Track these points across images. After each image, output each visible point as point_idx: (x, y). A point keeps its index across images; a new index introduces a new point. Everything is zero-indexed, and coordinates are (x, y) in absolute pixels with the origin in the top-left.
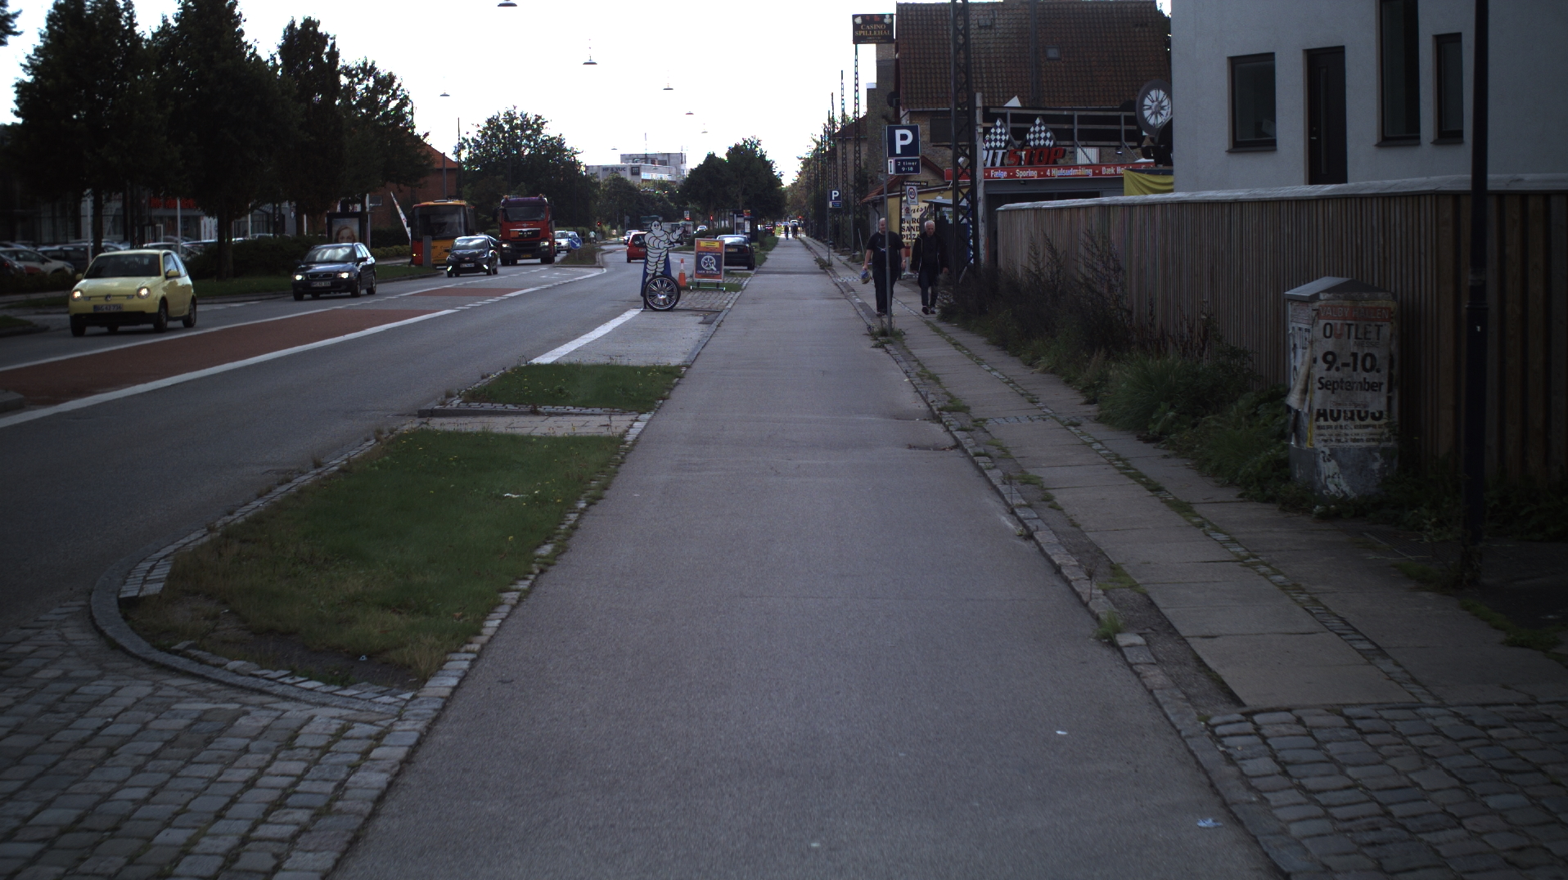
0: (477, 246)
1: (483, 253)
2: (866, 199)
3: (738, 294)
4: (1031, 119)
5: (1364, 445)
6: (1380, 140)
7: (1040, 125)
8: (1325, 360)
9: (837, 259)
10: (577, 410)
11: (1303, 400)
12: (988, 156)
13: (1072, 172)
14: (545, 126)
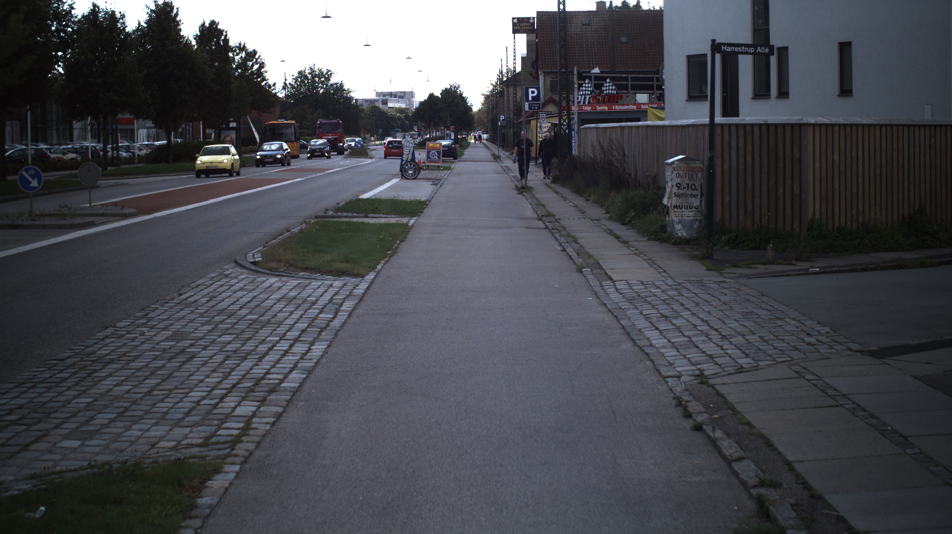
0: (321, 144)
1: (325, 148)
2: (519, 121)
3: (449, 171)
4: (605, 79)
5: (692, 218)
6: (753, 96)
7: (609, 83)
8: (677, 186)
9: (503, 154)
10: (384, 216)
11: (668, 202)
12: (581, 99)
13: (626, 107)
14: (332, 76)
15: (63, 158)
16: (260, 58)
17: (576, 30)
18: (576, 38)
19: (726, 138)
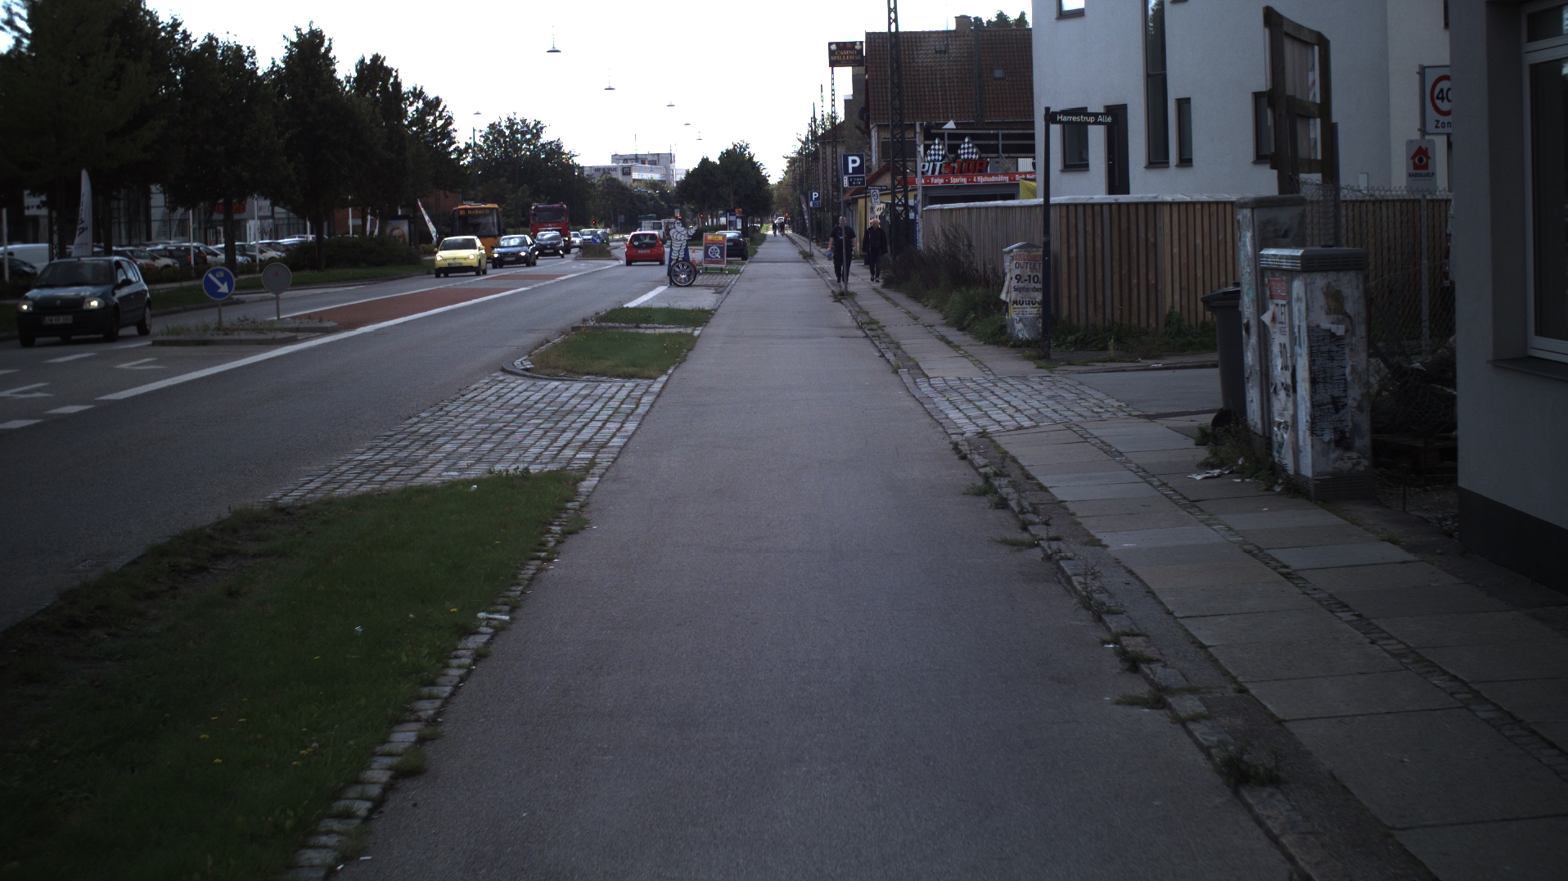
0: (552, 238)
3: (738, 276)
4: (962, 138)
5: (1034, 316)
6: (1148, 164)
7: (968, 143)
8: (1016, 278)
9: (816, 250)
11: (1007, 296)
12: (929, 167)
13: (993, 179)
14: (544, 131)
15: (153, 265)
16: (446, 109)
17: (925, 60)
18: (925, 73)
19: (1072, 220)
